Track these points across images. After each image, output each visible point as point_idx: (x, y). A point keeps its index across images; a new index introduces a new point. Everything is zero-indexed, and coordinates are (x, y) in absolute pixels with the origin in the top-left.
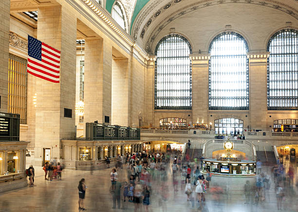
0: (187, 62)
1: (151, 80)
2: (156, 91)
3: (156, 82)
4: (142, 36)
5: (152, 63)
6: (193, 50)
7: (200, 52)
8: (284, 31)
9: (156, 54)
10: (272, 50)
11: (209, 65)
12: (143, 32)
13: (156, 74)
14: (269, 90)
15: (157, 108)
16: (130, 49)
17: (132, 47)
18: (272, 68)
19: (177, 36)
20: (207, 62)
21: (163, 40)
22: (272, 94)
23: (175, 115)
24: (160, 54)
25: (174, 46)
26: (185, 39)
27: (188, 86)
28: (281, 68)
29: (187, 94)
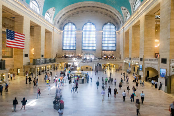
0: (75, 33)
1: (61, 39)
2: (63, 43)
3: (63, 40)
4: (58, 23)
5: (62, 33)
6: (77, 28)
7: (79, 29)
8: (108, 23)
9: (63, 30)
10: (104, 29)
11: (82, 34)
12: (58, 21)
13: (63, 37)
14: (102, 43)
15: (63, 50)
16: (52, 28)
17: (54, 28)
18: (104, 36)
19: (71, 23)
20: (81, 33)
21: (66, 24)
22: (103, 45)
23: (70, 52)
24: (65, 30)
25: (70, 26)
26: (74, 24)
27: (75, 42)
28: (107, 36)
29: (74, 45)
